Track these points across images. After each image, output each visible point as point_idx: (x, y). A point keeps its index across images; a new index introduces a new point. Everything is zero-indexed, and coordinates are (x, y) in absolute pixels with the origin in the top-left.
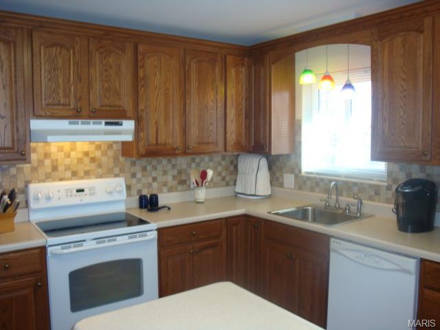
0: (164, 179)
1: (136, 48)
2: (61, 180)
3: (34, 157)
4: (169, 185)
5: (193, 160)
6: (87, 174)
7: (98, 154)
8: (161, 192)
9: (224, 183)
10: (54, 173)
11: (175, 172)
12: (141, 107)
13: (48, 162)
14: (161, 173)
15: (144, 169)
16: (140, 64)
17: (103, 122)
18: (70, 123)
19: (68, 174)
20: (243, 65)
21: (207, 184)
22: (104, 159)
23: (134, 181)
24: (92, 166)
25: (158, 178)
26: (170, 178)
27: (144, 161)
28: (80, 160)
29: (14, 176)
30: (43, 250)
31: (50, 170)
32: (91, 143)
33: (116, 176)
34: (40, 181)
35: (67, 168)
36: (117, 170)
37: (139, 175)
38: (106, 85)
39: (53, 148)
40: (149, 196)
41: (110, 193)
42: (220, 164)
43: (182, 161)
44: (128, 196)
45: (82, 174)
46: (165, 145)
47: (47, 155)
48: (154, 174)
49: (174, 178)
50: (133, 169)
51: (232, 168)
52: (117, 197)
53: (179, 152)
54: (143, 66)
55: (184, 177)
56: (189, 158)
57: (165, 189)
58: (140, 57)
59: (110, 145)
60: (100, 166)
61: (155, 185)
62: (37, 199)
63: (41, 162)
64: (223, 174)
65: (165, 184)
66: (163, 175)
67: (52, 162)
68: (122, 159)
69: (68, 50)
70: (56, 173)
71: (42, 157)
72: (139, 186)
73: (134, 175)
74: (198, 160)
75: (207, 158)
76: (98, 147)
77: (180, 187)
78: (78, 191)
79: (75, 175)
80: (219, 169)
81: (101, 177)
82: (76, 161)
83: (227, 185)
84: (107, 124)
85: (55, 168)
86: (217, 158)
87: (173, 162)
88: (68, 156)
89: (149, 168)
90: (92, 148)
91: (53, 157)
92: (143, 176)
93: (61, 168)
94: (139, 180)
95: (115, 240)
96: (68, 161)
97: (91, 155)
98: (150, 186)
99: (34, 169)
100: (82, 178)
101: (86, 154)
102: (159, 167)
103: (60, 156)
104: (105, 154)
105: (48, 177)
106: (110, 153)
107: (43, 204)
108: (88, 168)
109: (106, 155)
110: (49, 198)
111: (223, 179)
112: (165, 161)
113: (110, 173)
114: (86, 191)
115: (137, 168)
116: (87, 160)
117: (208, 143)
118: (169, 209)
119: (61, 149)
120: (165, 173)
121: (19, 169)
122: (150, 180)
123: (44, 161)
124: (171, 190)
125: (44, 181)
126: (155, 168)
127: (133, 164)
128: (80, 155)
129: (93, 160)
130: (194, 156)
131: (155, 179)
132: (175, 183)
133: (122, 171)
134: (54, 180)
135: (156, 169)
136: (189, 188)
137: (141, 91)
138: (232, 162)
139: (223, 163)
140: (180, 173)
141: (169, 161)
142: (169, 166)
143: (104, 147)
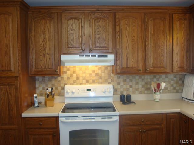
0: (137, 86)
1: (115, 15)
2: (81, 84)
3: (68, 72)
4: (140, 90)
5: (155, 77)
6: (94, 82)
7: (100, 72)
8: (134, 93)
9: (175, 91)
11: (143, 83)
12: (118, 47)
13: (75, 75)
14: (135, 83)
15: (125, 81)
16: (117, 24)
18: (80, 56)
19: (84, 81)
20: (185, 19)
21: (162, 91)
22: (103, 75)
23: (119, 87)
24: (97, 78)
25: (133, 86)
26: (140, 86)
27: (125, 77)
28: (90, 75)
29: (59, 81)
30: (57, 118)
31: (76, 79)
32: (96, 66)
33: (109, 83)
34: (71, 84)
35: (84, 78)
36: (109, 81)
37: (122, 84)
38: (98, 36)
39: (77, 69)
40: (126, 95)
41: (104, 92)
42: (172, 80)
43: (148, 78)
44: (114, 94)
45: (91, 81)
46: (132, 68)
47: (74, 72)
48: (131, 84)
49: (143, 86)
50: (119, 81)
51: (181, 82)
52: (107, 94)
53: (141, 72)
54: (119, 25)
55: (148, 86)
56: (152, 76)
57: (137, 92)
58: (117, 20)
59: (106, 68)
60: (101, 78)
61: (131, 89)
62: (67, 93)
63: (71, 75)
64: (175, 86)
65: (137, 89)
66: (136, 84)
67: (77, 75)
68: (112, 75)
69: (78, 20)
70: (78, 81)
71: (72, 73)
72: (122, 89)
73: (119, 84)
74: (158, 77)
75: (164, 76)
76: (100, 68)
77: (146, 92)
78: (88, 90)
79: (87, 82)
80: (172, 82)
81: (101, 84)
82: (88, 75)
83: (177, 92)
84: (99, 56)
85: (78, 78)
86: (171, 76)
87: (142, 78)
88: (85, 73)
89: (128, 80)
90: (97, 69)
91: (77, 73)
92: (125, 84)
93: (81, 78)
94: (122, 86)
95: (94, 119)
96: (84, 75)
97: (96, 72)
98: (128, 90)
99: (68, 78)
100: (91, 84)
101: (94, 72)
102: (134, 80)
103: (81, 72)
104: (103, 72)
105: (74, 83)
106: (106, 72)
107: (70, 95)
108: (94, 79)
109: (104, 73)
110: (73, 93)
111: (175, 88)
112: (137, 77)
113: (105, 82)
114: (92, 90)
115: (121, 80)
116: (94, 75)
117: (160, 67)
118: (135, 104)
119: (81, 69)
120: (137, 83)
121: (62, 78)
122: (128, 87)
123: (73, 75)
124: (140, 93)
125: (73, 84)
126: (131, 81)
127: (119, 78)
128: (91, 72)
129: (97, 75)
130: (156, 75)
131: (131, 86)
132: (143, 89)
133: (112, 81)
134: (77, 84)
135: (132, 81)
136: (152, 93)
137: (118, 38)
138: (180, 79)
139: (175, 79)
140: (146, 83)
141: (140, 77)
142: (140, 80)
143: (103, 69)
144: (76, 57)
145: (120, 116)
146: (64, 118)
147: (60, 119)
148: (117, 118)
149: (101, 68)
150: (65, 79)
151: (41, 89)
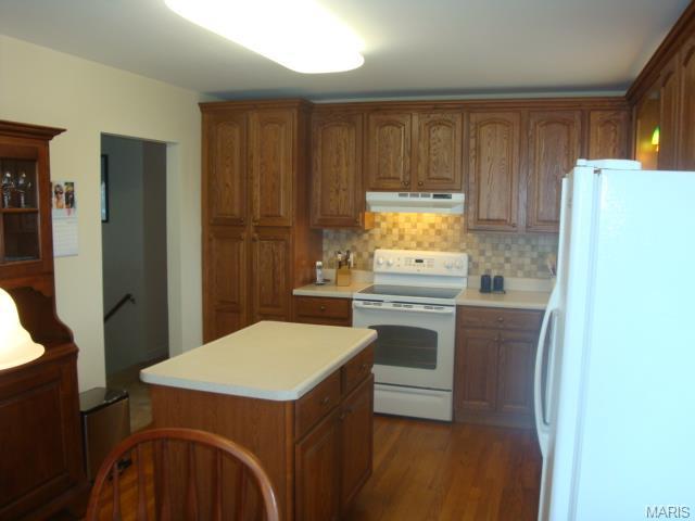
0: (520, 261)
2: (406, 249)
3: (383, 225)
4: (526, 268)
6: (432, 246)
7: (444, 226)
8: (514, 275)
10: (400, 242)
11: (535, 255)
12: (472, 179)
13: (395, 231)
14: (517, 253)
15: (495, 247)
16: (472, 134)
17: (432, 194)
18: (400, 195)
19: (414, 244)
20: (618, 121)
22: (450, 233)
23: (482, 259)
24: (438, 239)
25: (512, 259)
26: (527, 261)
28: (425, 231)
29: (366, 242)
30: (349, 301)
31: (397, 239)
33: (462, 251)
35: (413, 238)
36: (463, 246)
37: (488, 254)
39: (401, 219)
40: (492, 278)
41: (448, 267)
44: (469, 273)
45: (426, 245)
47: (395, 225)
48: (507, 254)
49: (533, 261)
50: (482, 246)
52: (455, 272)
54: (475, 136)
57: (520, 273)
60: (446, 239)
61: (507, 266)
62: (378, 263)
63: (389, 231)
65: (520, 267)
66: (519, 256)
67: (400, 231)
69: (400, 127)
70: (402, 242)
71: (391, 226)
72: (488, 265)
73: (482, 253)
77: (539, 274)
78: (417, 261)
79: (420, 245)
81: (446, 250)
82: (421, 232)
84: (435, 196)
85: (401, 237)
87: (534, 243)
88: (415, 226)
89: (501, 246)
90: (439, 220)
91: (401, 226)
92: (494, 255)
93: (407, 238)
94: (488, 259)
95: (411, 307)
96: (413, 232)
97: (437, 227)
98: (501, 267)
99: (383, 237)
100: (426, 249)
101: (432, 226)
102: (514, 247)
103: (407, 226)
104: (451, 227)
105: (394, 245)
106: (457, 227)
107: (383, 269)
108: (433, 240)
109: (453, 228)
110: (388, 264)
113: (455, 247)
114: (425, 262)
115: (487, 245)
116: (432, 232)
118: (504, 293)
119: (408, 220)
120: (522, 254)
121: (370, 235)
122: (502, 260)
123: (391, 230)
124: (528, 275)
125: (391, 248)
126: (508, 247)
127: (483, 241)
128: (427, 227)
129: (439, 232)
131: (508, 260)
132: (534, 267)
133: (469, 246)
135: (510, 249)
137: (472, 162)
141: (528, 242)
142: (528, 248)
143: (451, 220)
144: (393, 196)
145: (459, 308)
146: (361, 302)
147: (354, 302)
148: (452, 310)
149: (447, 218)
150: (377, 238)
151: (331, 254)
